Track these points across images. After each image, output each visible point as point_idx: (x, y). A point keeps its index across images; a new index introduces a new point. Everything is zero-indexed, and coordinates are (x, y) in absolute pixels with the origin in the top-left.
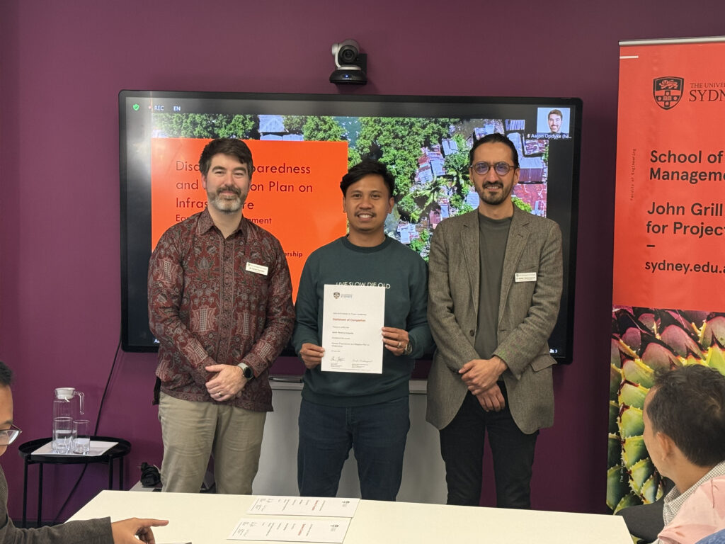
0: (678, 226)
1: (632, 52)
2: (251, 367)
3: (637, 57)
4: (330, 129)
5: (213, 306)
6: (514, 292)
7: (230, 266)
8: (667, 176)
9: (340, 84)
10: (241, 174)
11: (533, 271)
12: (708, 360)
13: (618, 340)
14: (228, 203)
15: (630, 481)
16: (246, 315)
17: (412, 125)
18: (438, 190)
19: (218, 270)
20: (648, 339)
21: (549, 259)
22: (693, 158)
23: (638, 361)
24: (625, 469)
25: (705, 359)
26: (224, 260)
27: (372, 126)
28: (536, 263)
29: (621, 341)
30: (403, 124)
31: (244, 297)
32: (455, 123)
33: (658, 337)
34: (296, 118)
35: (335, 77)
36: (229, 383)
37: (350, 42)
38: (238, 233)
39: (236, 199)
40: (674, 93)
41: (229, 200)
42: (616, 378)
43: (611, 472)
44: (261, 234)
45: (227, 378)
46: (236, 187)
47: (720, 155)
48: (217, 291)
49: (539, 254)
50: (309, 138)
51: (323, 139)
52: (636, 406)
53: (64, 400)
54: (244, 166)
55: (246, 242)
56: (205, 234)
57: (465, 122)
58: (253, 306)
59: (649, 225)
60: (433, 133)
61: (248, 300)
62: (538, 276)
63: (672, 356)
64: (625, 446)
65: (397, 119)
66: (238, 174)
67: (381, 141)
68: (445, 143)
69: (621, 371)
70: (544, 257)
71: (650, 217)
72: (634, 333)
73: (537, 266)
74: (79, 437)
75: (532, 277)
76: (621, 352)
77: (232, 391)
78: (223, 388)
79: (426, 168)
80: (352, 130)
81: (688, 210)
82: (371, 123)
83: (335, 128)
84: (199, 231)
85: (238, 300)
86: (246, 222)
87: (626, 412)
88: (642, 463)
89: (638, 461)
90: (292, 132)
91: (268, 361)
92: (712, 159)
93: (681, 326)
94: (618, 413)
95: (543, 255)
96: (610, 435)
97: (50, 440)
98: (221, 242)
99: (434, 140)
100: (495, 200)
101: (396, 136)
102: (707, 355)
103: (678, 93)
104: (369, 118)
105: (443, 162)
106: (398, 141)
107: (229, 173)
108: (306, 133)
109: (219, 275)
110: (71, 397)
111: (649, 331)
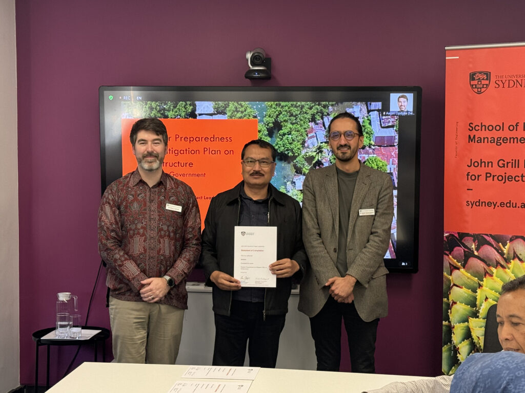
0: (488, 175)
1: (454, 54)
2: (172, 278)
3: (458, 57)
4: (245, 111)
5: (143, 235)
6: (359, 223)
7: (154, 206)
8: (480, 140)
9: (252, 79)
10: (158, 143)
11: (372, 208)
12: (511, 269)
13: (448, 255)
14: (150, 164)
15: (458, 355)
16: (167, 240)
17: (303, 107)
18: (321, 152)
19: (145, 210)
20: (468, 255)
21: (385, 200)
22: (498, 128)
23: (462, 270)
24: (455, 347)
25: (509, 269)
26: (150, 202)
27: (274, 108)
28: (374, 202)
29: (451, 257)
30: (296, 106)
31: (165, 228)
32: (332, 105)
33: (476, 253)
34: (221, 103)
35: (249, 75)
36: (158, 289)
37: (258, 50)
38: (160, 184)
39: (156, 161)
40: (484, 82)
41: (151, 162)
42: (448, 283)
43: (445, 349)
44: (177, 184)
45: (156, 286)
46: (155, 152)
47: (517, 125)
48: (145, 225)
49: (377, 196)
50: (231, 117)
51: (241, 118)
52: (461, 302)
53: (63, 301)
54: (160, 137)
55: (166, 189)
56: (136, 185)
57: (339, 104)
58: (172, 234)
59: (468, 175)
60: (317, 112)
61: (168, 230)
62: (376, 212)
63: (486, 267)
64: (454, 330)
65: (292, 103)
66: (156, 143)
67: (281, 118)
68: (326, 119)
69: (450, 278)
70: (381, 198)
71: (469, 169)
72: (459, 250)
73: (376, 205)
74: (74, 326)
75: (371, 212)
76: (450, 264)
77: (161, 295)
78: (154, 293)
79: (313, 137)
80: (261, 111)
81: (495, 165)
82: (274, 106)
83: (249, 110)
84: (131, 184)
85: (160, 230)
86: (165, 176)
87: (455, 306)
88: (466, 342)
89: (463, 340)
90: (219, 113)
91: (185, 273)
92: (511, 128)
93: (492, 246)
94: (449, 307)
95: (380, 197)
96: (444, 322)
97: (54, 329)
98: (148, 190)
99: (318, 117)
100: (345, 157)
101: (292, 115)
102: (511, 266)
103: (487, 82)
104: (272, 103)
105: (325, 133)
106: (293, 118)
107: (150, 143)
108: (229, 114)
109: (146, 213)
110: (68, 299)
111: (469, 249)
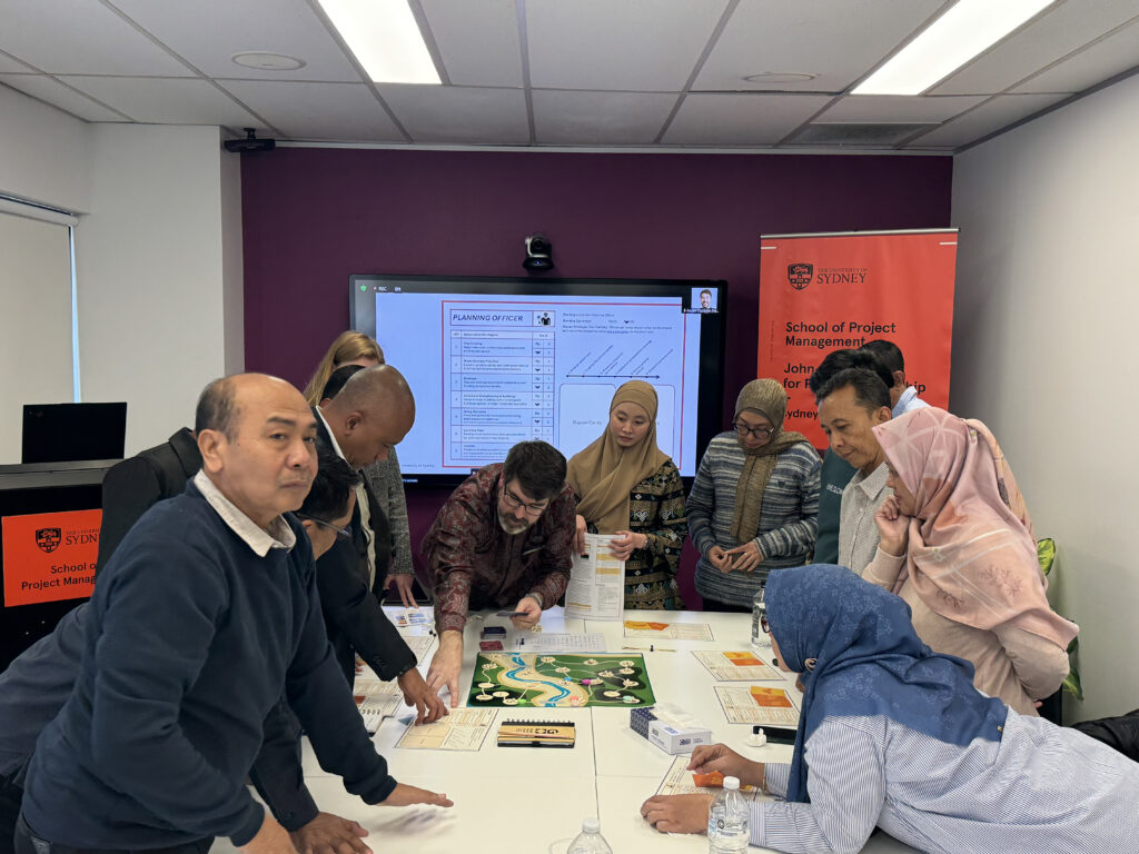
1: (770, 244)
3: (775, 247)
8: (799, 343)
9: (531, 269)
22: (820, 328)
35: (527, 263)
37: (540, 235)
40: (804, 276)
47: (842, 326)
71: (787, 375)
92: (836, 328)
